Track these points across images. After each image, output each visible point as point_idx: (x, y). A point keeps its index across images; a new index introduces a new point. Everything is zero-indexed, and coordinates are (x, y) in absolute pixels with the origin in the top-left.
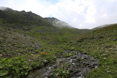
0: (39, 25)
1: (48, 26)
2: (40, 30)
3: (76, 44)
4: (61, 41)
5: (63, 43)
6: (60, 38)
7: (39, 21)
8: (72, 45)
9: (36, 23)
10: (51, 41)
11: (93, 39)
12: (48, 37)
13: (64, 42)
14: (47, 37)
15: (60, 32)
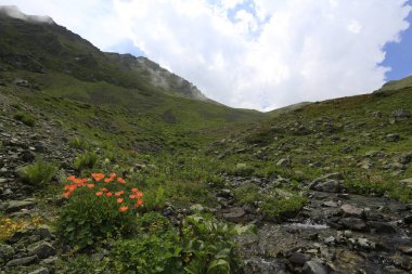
0: (84, 78)
1: (121, 84)
2: (87, 96)
3: (243, 152)
4: (173, 143)
5: (179, 150)
6: (169, 132)
7: (82, 62)
8: (228, 154)
9: (70, 65)
10: (133, 138)
11: (306, 134)
12: (120, 121)
13: (186, 145)
14: (114, 124)
15: (168, 112)
